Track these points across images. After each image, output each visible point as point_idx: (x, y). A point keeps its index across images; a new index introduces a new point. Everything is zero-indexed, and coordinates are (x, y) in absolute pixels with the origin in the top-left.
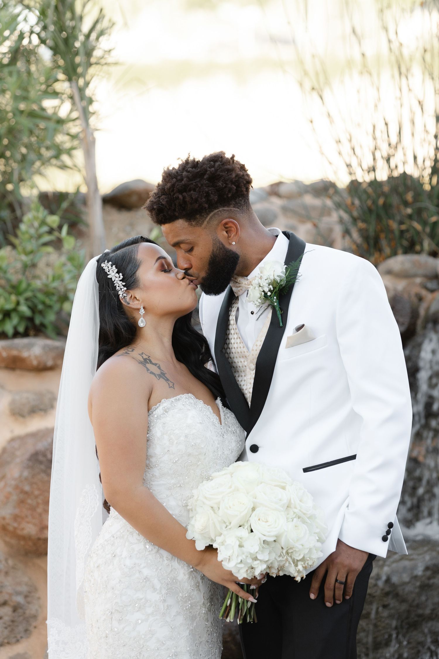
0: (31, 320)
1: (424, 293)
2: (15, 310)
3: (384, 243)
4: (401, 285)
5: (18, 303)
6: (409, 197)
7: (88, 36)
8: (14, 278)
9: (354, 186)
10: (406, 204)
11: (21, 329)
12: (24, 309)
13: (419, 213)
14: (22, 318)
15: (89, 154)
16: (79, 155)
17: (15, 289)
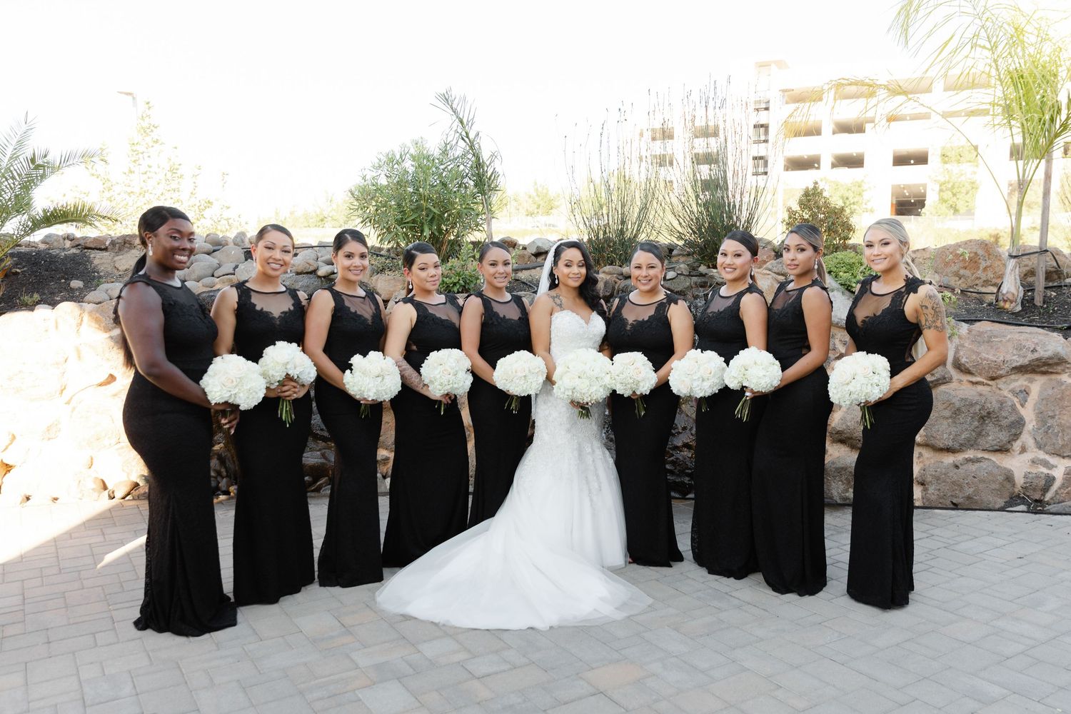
0: (464, 286)
1: (617, 280)
2: (458, 282)
3: (601, 262)
4: (608, 277)
5: (459, 280)
6: (611, 244)
7: (490, 179)
8: (458, 270)
9: (590, 240)
10: (610, 247)
11: (460, 290)
12: (461, 282)
13: (615, 250)
14: (461, 286)
15: (489, 225)
16: (485, 226)
17: (459, 274)
